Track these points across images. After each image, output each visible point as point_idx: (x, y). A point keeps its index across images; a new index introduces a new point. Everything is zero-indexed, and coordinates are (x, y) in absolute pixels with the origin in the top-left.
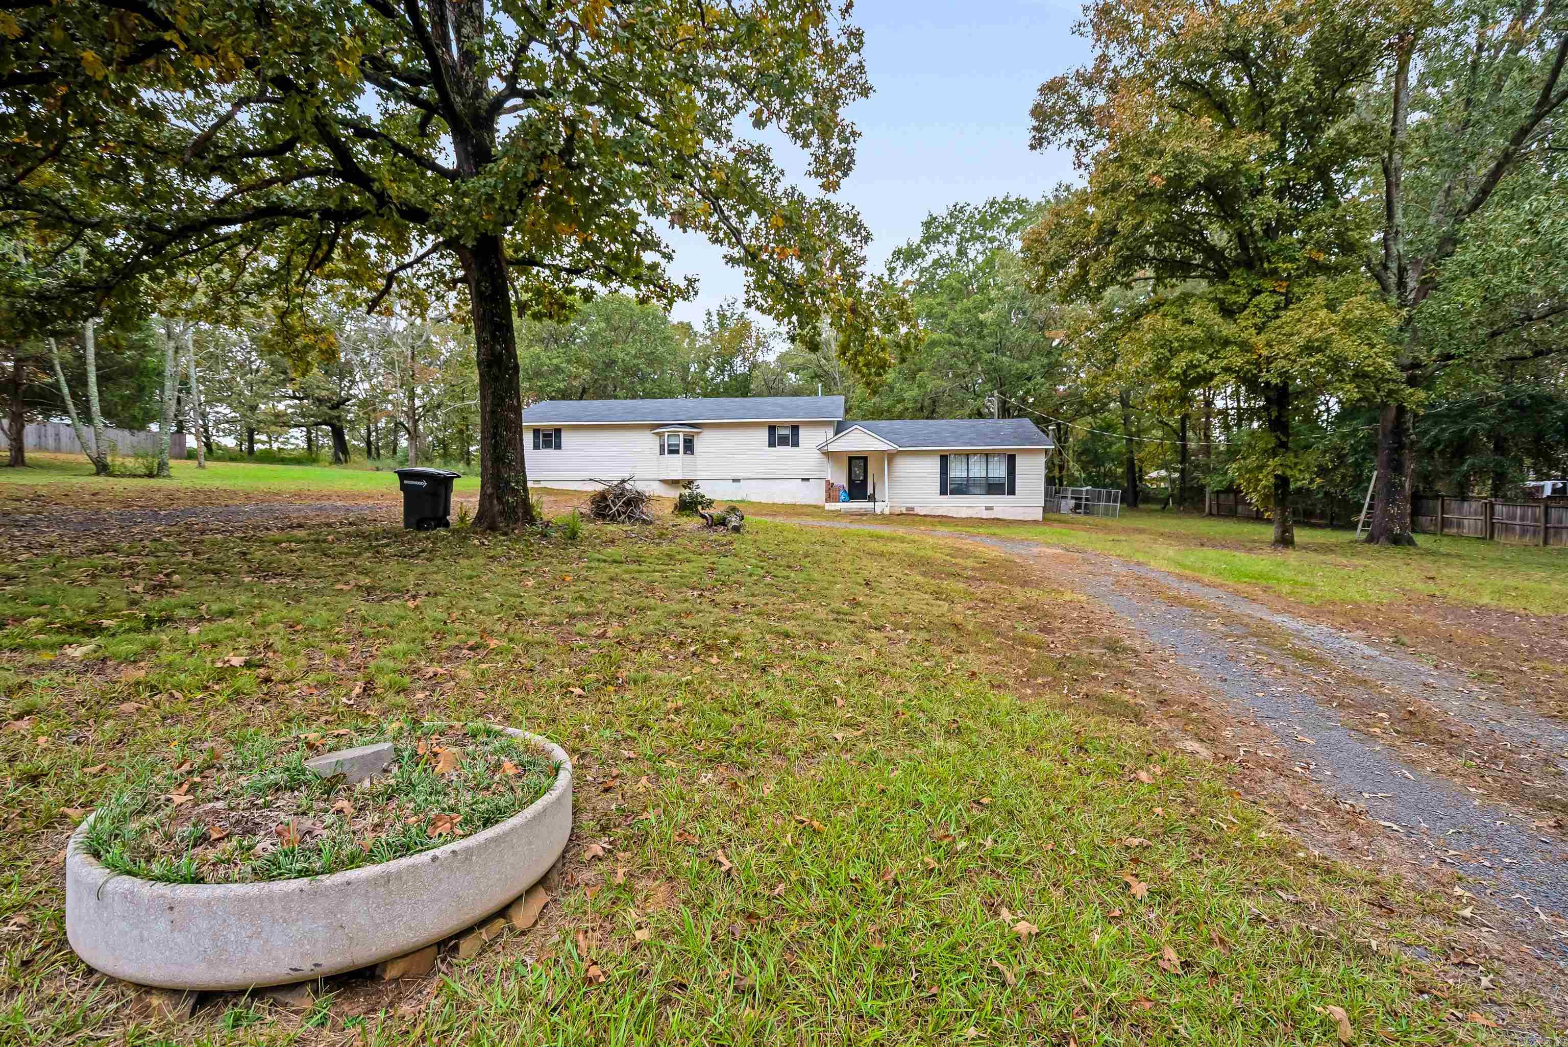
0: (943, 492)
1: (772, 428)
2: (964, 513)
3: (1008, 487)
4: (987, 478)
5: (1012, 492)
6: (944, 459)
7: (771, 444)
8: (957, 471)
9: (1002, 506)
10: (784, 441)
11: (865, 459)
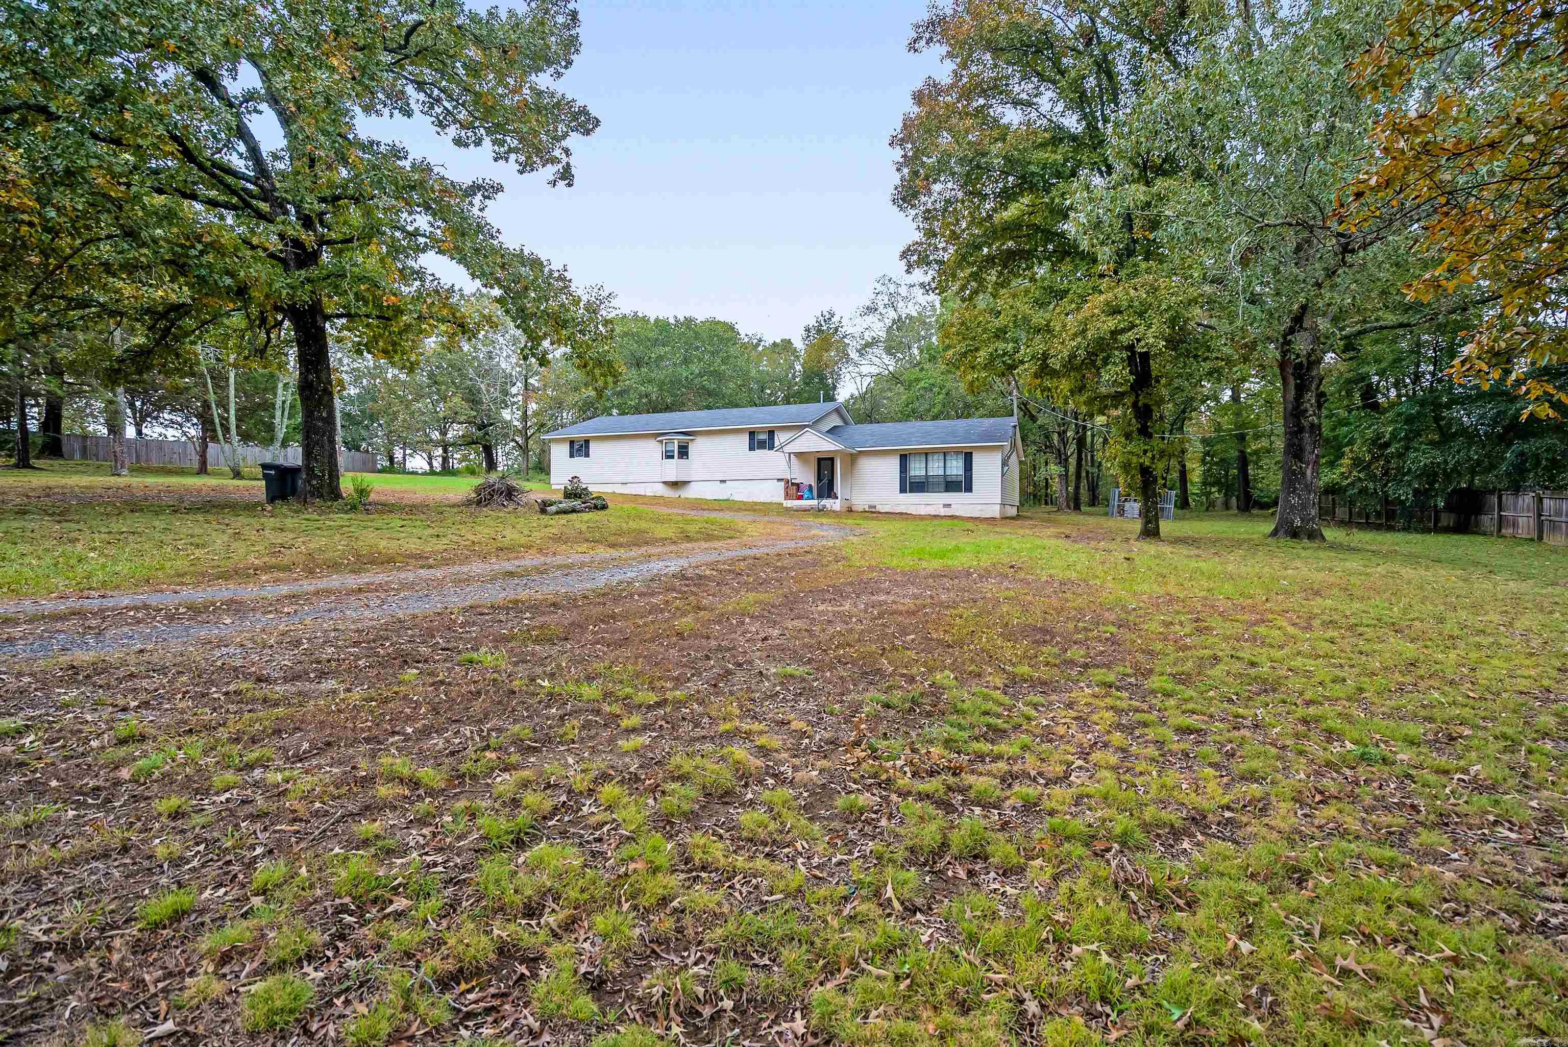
0: (903, 490)
1: (752, 434)
2: (923, 511)
3: (965, 484)
4: (945, 476)
5: (969, 489)
6: (904, 458)
7: (751, 448)
8: (917, 469)
9: (960, 504)
10: (762, 445)
11: (832, 460)
